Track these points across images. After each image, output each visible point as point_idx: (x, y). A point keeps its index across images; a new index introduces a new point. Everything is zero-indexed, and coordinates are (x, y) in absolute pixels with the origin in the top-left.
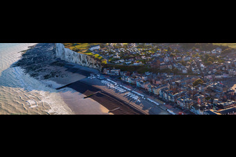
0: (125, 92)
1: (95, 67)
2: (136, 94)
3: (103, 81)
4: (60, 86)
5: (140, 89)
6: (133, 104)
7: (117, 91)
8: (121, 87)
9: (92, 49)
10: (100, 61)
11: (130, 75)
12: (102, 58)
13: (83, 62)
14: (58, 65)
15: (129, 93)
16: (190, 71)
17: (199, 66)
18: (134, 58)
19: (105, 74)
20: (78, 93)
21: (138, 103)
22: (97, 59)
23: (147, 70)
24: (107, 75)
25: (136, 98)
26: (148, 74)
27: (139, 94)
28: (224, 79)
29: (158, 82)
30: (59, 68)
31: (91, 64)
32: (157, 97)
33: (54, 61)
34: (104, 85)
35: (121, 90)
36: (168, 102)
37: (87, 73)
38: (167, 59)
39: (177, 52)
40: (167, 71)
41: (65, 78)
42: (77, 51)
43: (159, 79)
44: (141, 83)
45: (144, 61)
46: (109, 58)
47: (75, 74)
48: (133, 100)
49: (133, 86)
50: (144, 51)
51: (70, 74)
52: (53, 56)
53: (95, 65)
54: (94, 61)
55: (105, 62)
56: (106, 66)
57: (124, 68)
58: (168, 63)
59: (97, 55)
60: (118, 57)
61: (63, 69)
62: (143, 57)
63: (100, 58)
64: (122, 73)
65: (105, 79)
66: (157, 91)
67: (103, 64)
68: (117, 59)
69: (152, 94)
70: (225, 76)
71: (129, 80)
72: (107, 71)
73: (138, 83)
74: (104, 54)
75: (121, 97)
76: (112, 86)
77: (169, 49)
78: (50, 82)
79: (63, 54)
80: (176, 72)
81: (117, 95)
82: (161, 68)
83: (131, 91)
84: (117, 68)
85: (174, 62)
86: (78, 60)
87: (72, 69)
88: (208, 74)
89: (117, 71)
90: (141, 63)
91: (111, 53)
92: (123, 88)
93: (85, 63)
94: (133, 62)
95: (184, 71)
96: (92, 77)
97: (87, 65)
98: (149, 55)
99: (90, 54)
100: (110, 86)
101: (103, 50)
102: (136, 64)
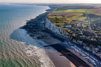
0: (85, 56)
1: (67, 37)
2: (93, 59)
3: (72, 47)
5: (95, 56)
7: (81, 55)
8: (83, 52)
9: (67, 26)
10: (71, 34)
13: (61, 33)
14: (46, 32)
15: (88, 58)
18: (91, 36)
19: (73, 42)
20: (57, 51)
22: (69, 33)
27: (95, 59)
30: (46, 34)
31: (65, 35)
33: (44, 29)
35: (83, 55)
37: (62, 40)
41: (49, 40)
42: (58, 26)
44: (96, 52)
45: (97, 39)
46: (76, 33)
47: (55, 39)
48: (91, 62)
49: (91, 53)
50: (96, 33)
51: (53, 39)
52: (44, 27)
53: (68, 36)
54: (67, 34)
56: (74, 38)
57: (85, 41)
59: (69, 31)
60: (82, 33)
61: (49, 35)
62: (97, 36)
63: (71, 32)
64: (83, 44)
65: (73, 45)
67: (73, 36)
72: (74, 41)
74: (73, 30)
75: (83, 59)
76: (78, 51)
78: (40, 41)
79: (50, 26)
81: (81, 57)
83: (89, 56)
84: (81, 40)
87: (54, 36)
89: (81, 42)
90: (95, 39)
91: (77, 30)
92: (84, 53)
93: (62, 33)
94: (90, 38)
96: (65, 43)
97: (63, 35)
99: (65, 29)
100: (76, 51)
101: (73, 28)
102: (92, 39)
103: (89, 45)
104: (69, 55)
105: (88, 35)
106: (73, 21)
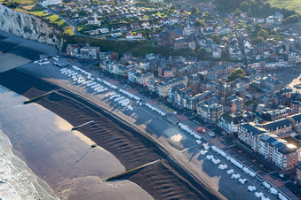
0: (105, 92)
1: (50, 41)
2: (126, 96)
3: (64, 71)
5: (135, 86)
6: (119, 114)
7: (90, 90)
8: (98, 82)
10: (61, 28)
11: (117, 59)
12: (65, 24)
13: (26, 29)
15: (113, 94)
16: (225, 55)
17: (241, 44)
18: (128, 25)
19: (69, 57)
20: (13, 93)
21: (128, 113)
22: (54, 25)
23: (150, 50)
24: (74, 58)
25: (125, 102)
26: (151, 57)
27: (132, 96)
28: (279, 70)
29: (168, 74)
31: (42, 35)
32: (164, 101)
34: (66, 77)
35: (99, 88)
36: (181, 110)
37: (32, 54)
38: (188, 31)
39: (208, 18)
40: (185, 52)
42: (13, 6)
43: (170, 67)
44: (137, 75)
45: (146, 33)
46: (79, 24)
47: (8, 55)
48: (119, 106)
49: (122, 80)
53: (51, 36)
54: (47, 30)
55: (71, 31)
56: (71, 40)
57: (106, 46)
58: (189, 39)
59: (54, 18)
60: (97, 22)
62: (145, 25)
63: (60, 23)
64: (102, 55)
65: (68, 67)
66: (165, 91)
67: (67, 36)
68: (95, 27)
69: (154, 96)
70: (281, 64)
71: (115, 69)
72: (73, 51)
73: (131, 76)
74: (68, 15)
75: (98, 101)
76: (81, 80)
77: (194, 11)
80: (201, 55)
81: (91, 98)
82: (177, 47)
83: (116, 91)
84: (93, 45)
85: (201, 37)
86: (15, 27)
88: (254, 61)
89: (93, 51)
90: (140, 36)
91: (82, 13)
92: (102, 84)
93: (30, 32)
94: (125, 34)
95: (216, 54)
96: (44, 62)
97: (34, 36)
98: (155, 21)
99: (40, 13)
100: (77, 80)
101: (67, 8)
102: (130, 37)
103: (121, 56)
105: (116, 26)
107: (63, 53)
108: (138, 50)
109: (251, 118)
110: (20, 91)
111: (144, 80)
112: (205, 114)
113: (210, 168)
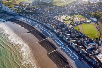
1: (17, 13)
4: (5, 20)
6: (28, 24)
7: (24, 20)
9: (16, 7)
10: (19, 11)
11: (28, 15)
13: (13, 12)
14: (4, 13)
15: (28, 21)
16: (45, 13)
17: (48, 11)
21: (30, 23)
23: (33, 13)
25: (29, 22)
26: (34, 15)
28: (53, 15)
29: (36, 17)
30: (4, 14)
33: (2, 12)
34: (20, 19)
35: (25, 20)
36: (38, 22)
37: (14, 15)
38: (40, 10)
39: (43, 7)
40: (39, 13)
41: (7, 17)
42: (10, 8)
43: (36, 16)
45: (33, 11)
46: (22, 10)
48: (28, 22)
49: (29, 18)
50: (33, 7)
51: (8, 16)
52: (1, 10)
54: (17, 11)
55: (21, 11)
56: (21, 13)
57: (26, 13)
59: (18, 9)
61: (6, 15)
62: (33, 9)
64: (26, 15)
65: (21, 17)
66: (35, 20)
67: (20, 12)
68: (25, 10)
69: (34, 20)
70: (53, 14)
71: (28, 17)
72: (21, 15)
73: (30, 18)
74: (20, 8)
75: (25, 22)
76: (23, 19)
77: (41, 6)
79: (5, 9)
80: (41, 14)
82: (38, 13)
85: (42, 11)
86: (11, 11)
87: (9, 14)
88: (49, 14)
89: (24, 14)
91: (22, 8)
94: (29, 11)
95: (44, 13)
97: (15, 12)
98: (35, 9)
99: (15, 9)
100: (22, 19)
101: (20, 7)
102: (30, 12)
104: (18, 22)
105: (28, 10)
106: (21, 2)
107: (20, 15)
108: (31, 14)
109: (47, 22)
110: (13, 22)
111: (32, 18)
112: (41, 22)
113: (41, 30)
